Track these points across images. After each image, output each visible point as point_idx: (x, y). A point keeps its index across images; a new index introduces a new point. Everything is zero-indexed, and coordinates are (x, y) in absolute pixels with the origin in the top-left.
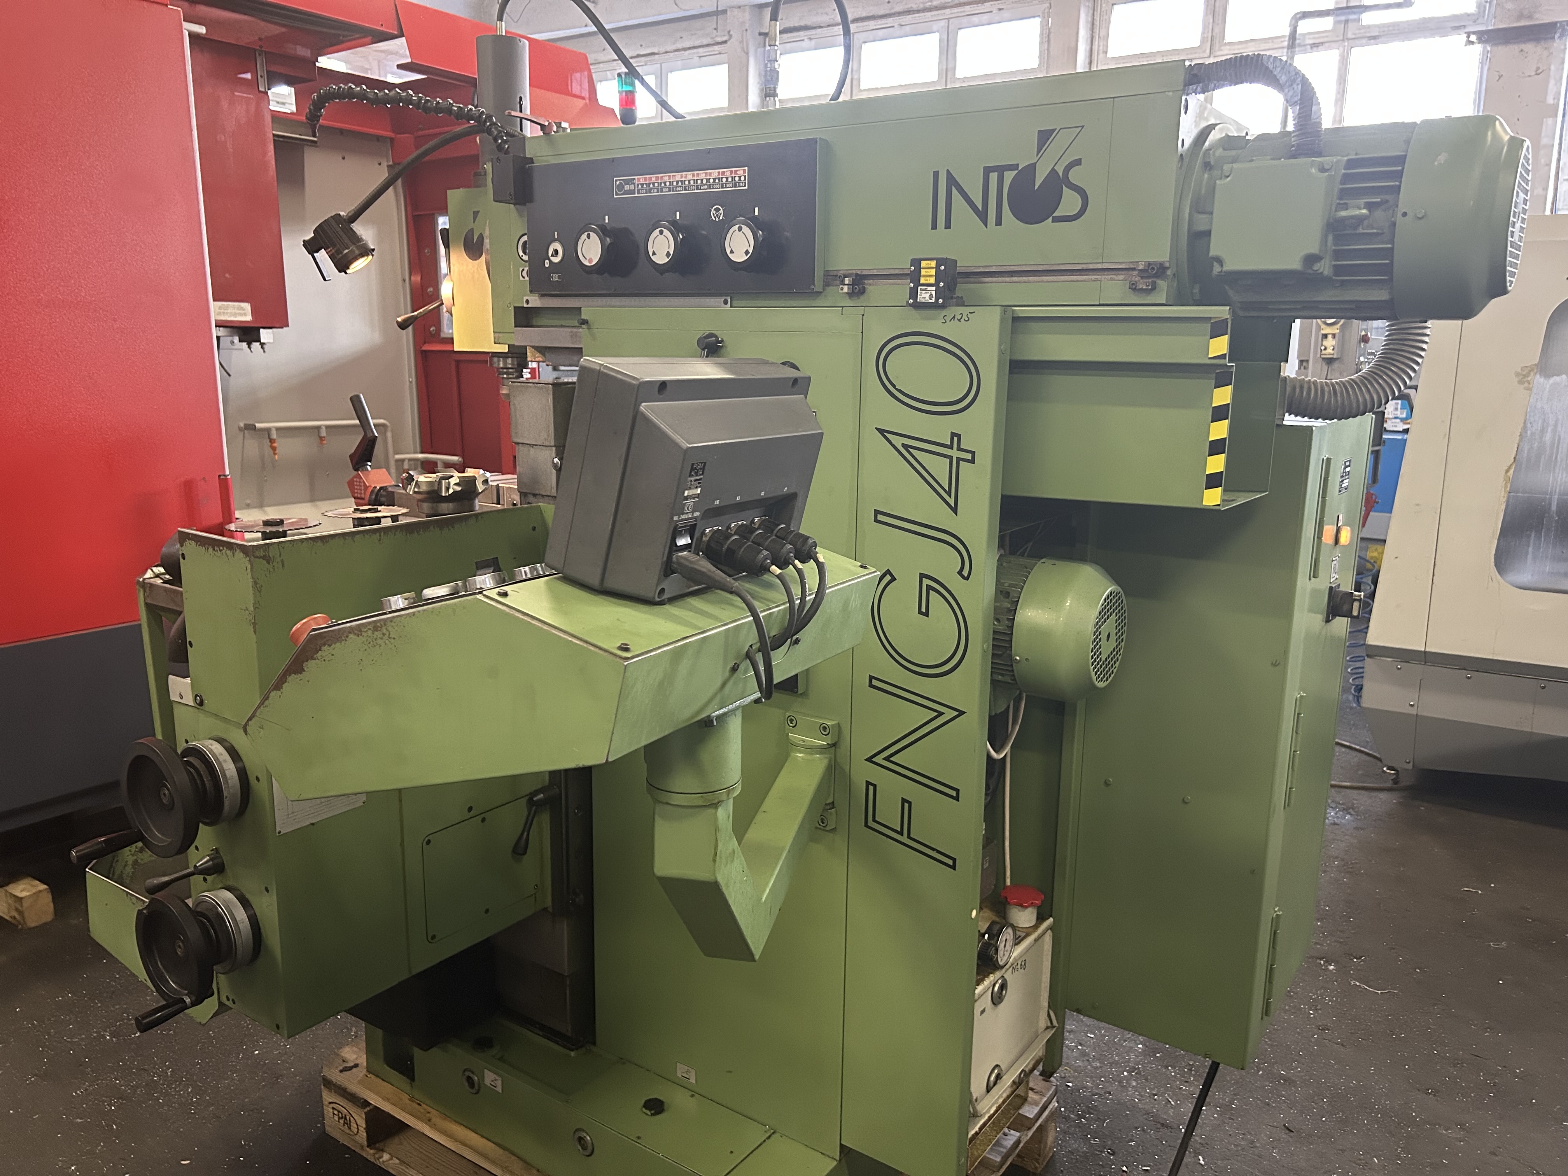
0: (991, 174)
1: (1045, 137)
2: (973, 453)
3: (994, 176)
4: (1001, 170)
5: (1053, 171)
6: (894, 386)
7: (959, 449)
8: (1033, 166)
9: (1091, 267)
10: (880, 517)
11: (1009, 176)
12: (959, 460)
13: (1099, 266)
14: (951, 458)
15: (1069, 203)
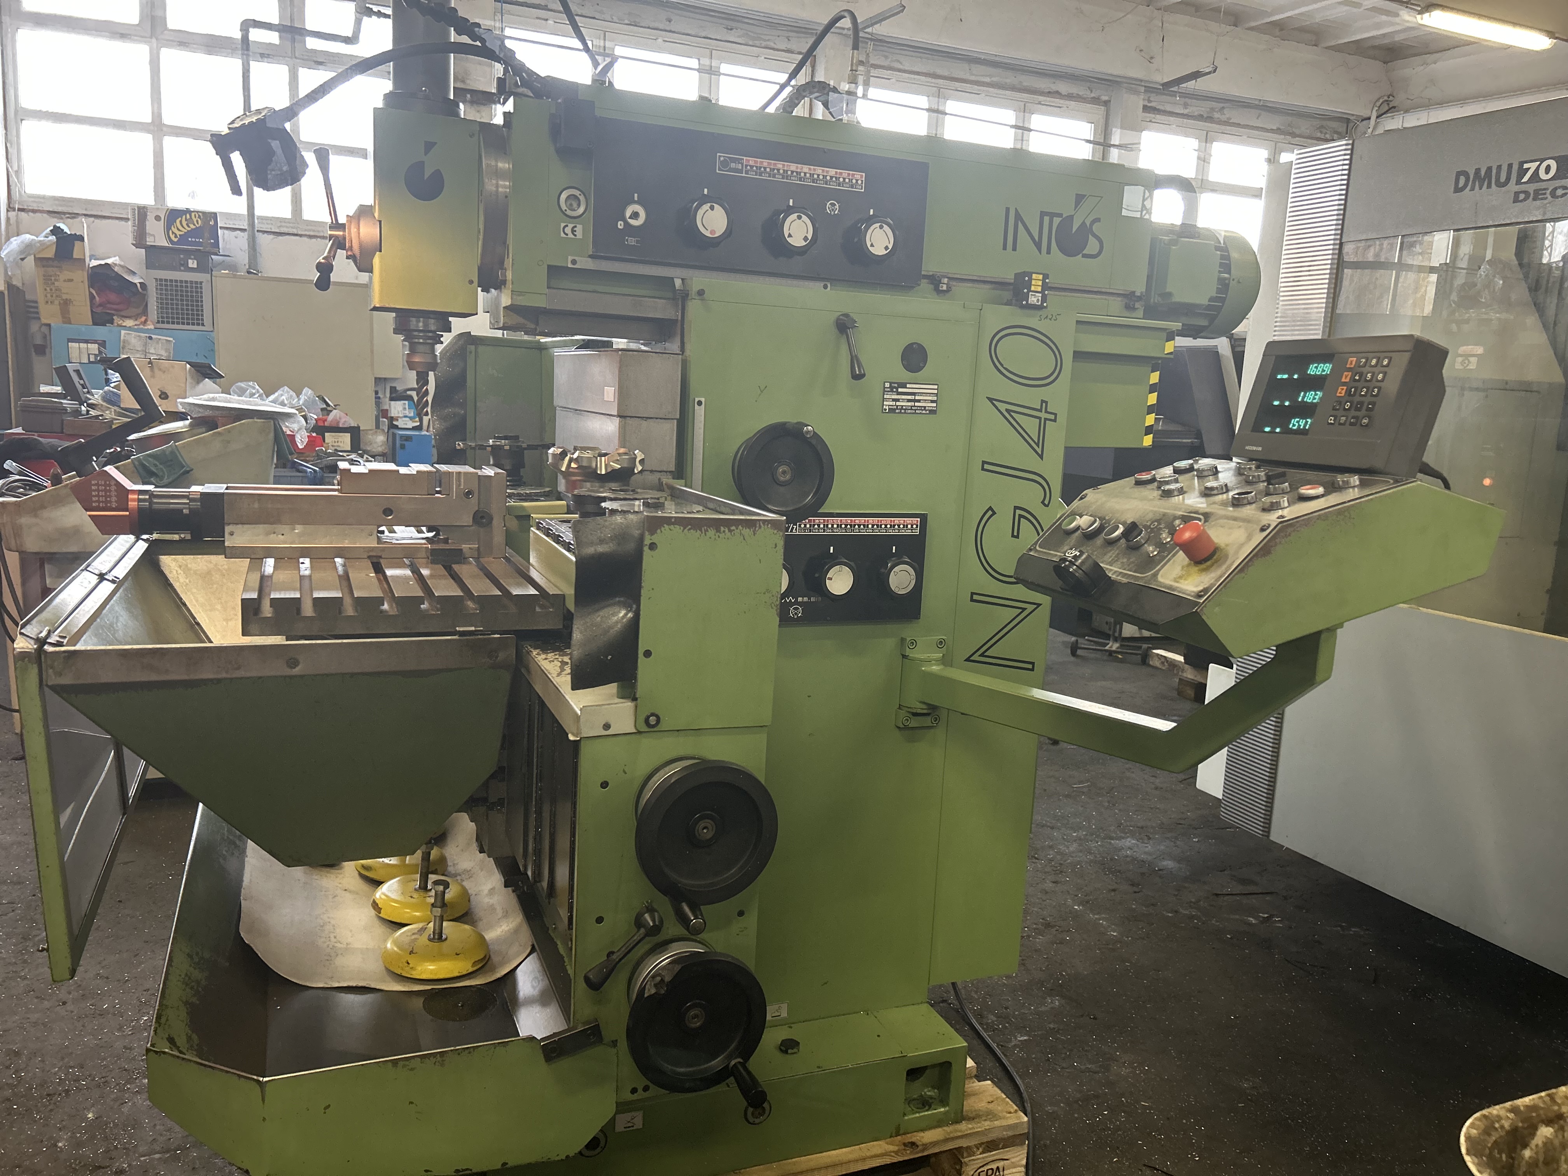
0: (1045, 217)
1: (1079, 199)
2: (1055, 415)
3: (1046, 219)
4: (1052, 215)
5: (1084, 223)
6: (1002, 365)
7: (1046, 412)
8: (1071, 217)
9: (1103, 290)
10: (986, 466)
11: (1057, 221)
12: (1046, 419)
13: (1108, 291)
14: (1040, 418)
15: (1092, 246)
